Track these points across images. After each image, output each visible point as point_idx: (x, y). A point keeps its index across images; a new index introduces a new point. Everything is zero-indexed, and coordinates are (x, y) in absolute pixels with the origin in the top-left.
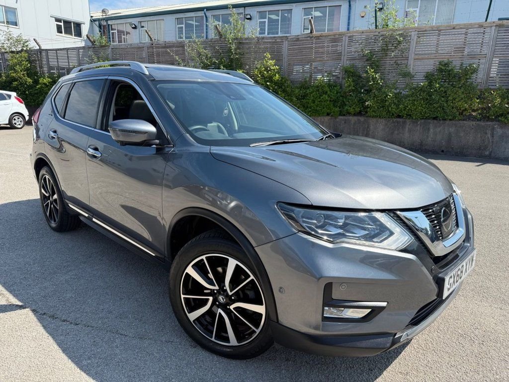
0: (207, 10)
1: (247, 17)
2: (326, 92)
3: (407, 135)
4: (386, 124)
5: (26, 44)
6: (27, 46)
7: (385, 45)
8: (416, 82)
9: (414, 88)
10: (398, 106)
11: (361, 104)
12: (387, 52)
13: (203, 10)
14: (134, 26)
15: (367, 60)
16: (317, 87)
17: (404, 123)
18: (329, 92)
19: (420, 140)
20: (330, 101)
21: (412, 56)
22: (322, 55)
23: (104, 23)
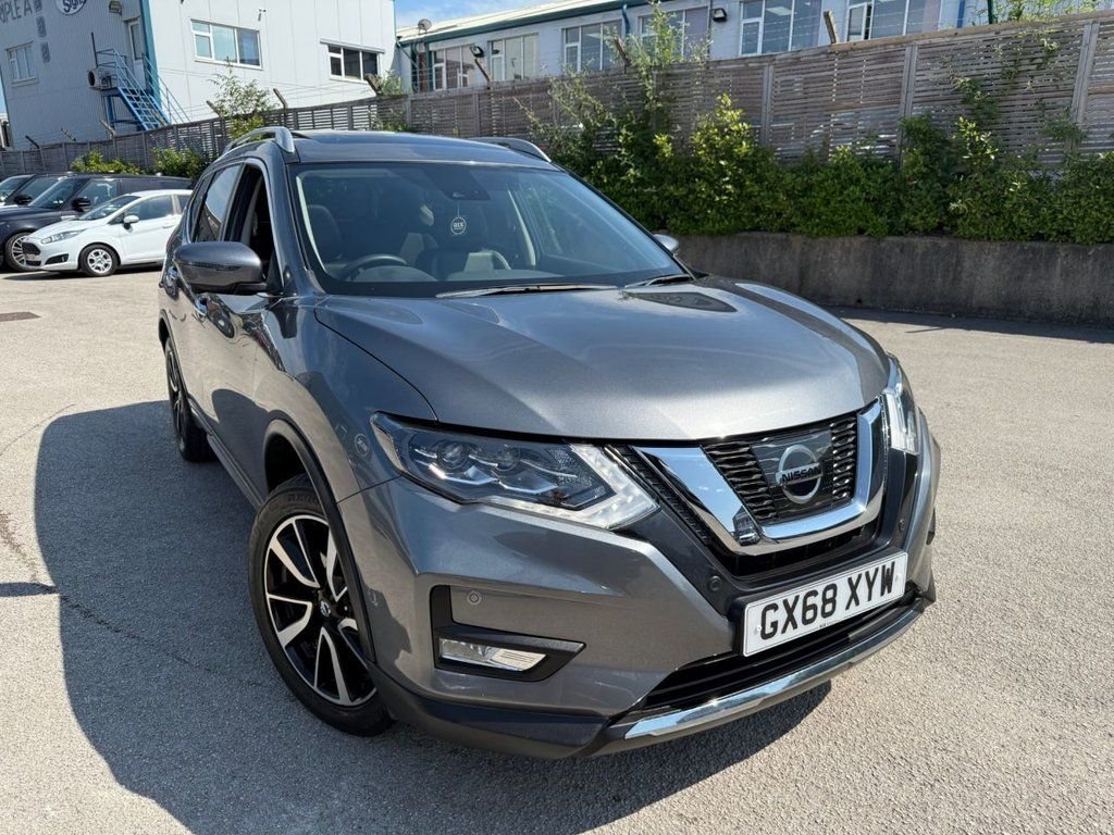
0: (629, 7)
1: (717, 16)
2: (858, 180)
3: (1057, 281)
4: (1005, 257)
5: (262, 100)
6: (263, 103)
7: (1012, 63)
8: (1088, 151)
9: (1084, 167)
10: (1035, 212)
11: (942, 208)
12: (1016, 80)
13: (621, 8)
14: (478, 51)
15: (965, 101)
16: (837, 168)
17: (1053, 252)
18: (863, 181)
19: (1094, 296)
20: (867, 200)
21: (1082, 86)
22: (854, 95)
23: (421, 49)
